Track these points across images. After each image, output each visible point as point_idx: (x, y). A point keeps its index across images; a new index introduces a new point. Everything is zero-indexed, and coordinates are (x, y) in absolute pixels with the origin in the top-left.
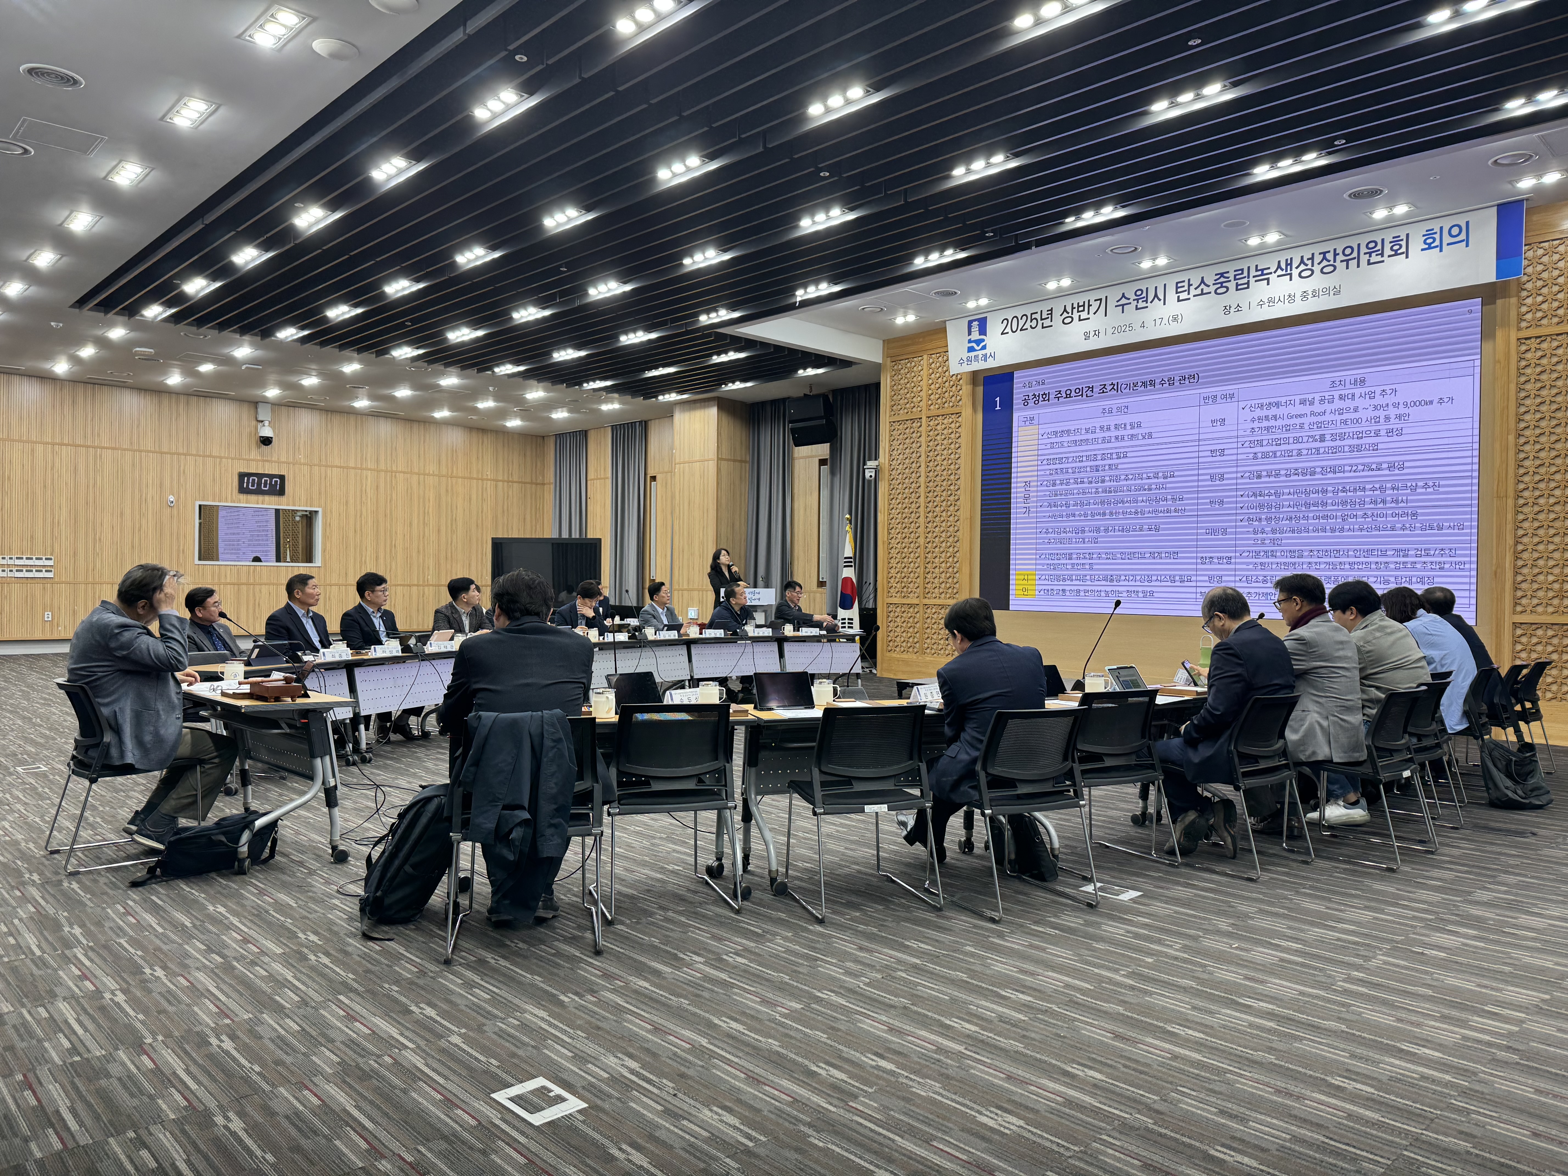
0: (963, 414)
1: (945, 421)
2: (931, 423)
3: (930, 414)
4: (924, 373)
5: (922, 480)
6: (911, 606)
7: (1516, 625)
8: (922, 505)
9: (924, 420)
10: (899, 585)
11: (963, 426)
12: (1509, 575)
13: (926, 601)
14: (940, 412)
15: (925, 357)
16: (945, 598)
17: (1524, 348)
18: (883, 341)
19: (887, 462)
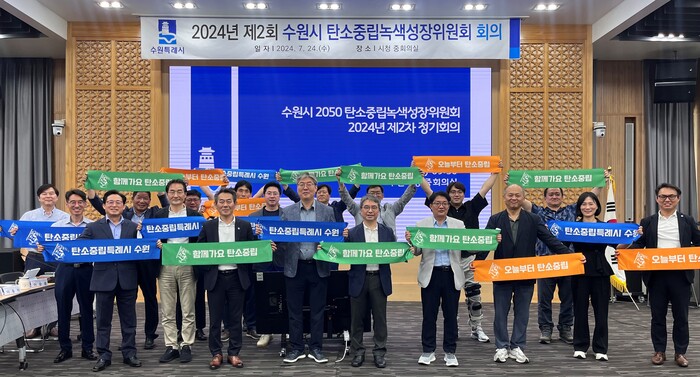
0: (152, 92)
1: (134, 96)
2: (120, 95)
3: (118, 88)
4: (114, 54)
8: (113, 160)
9: (113, 92)
11: (153, 102)
14: (130, 87)
15: (113, 42)
17: (512, 97)
18: (68, 22)
19: (74, 122)
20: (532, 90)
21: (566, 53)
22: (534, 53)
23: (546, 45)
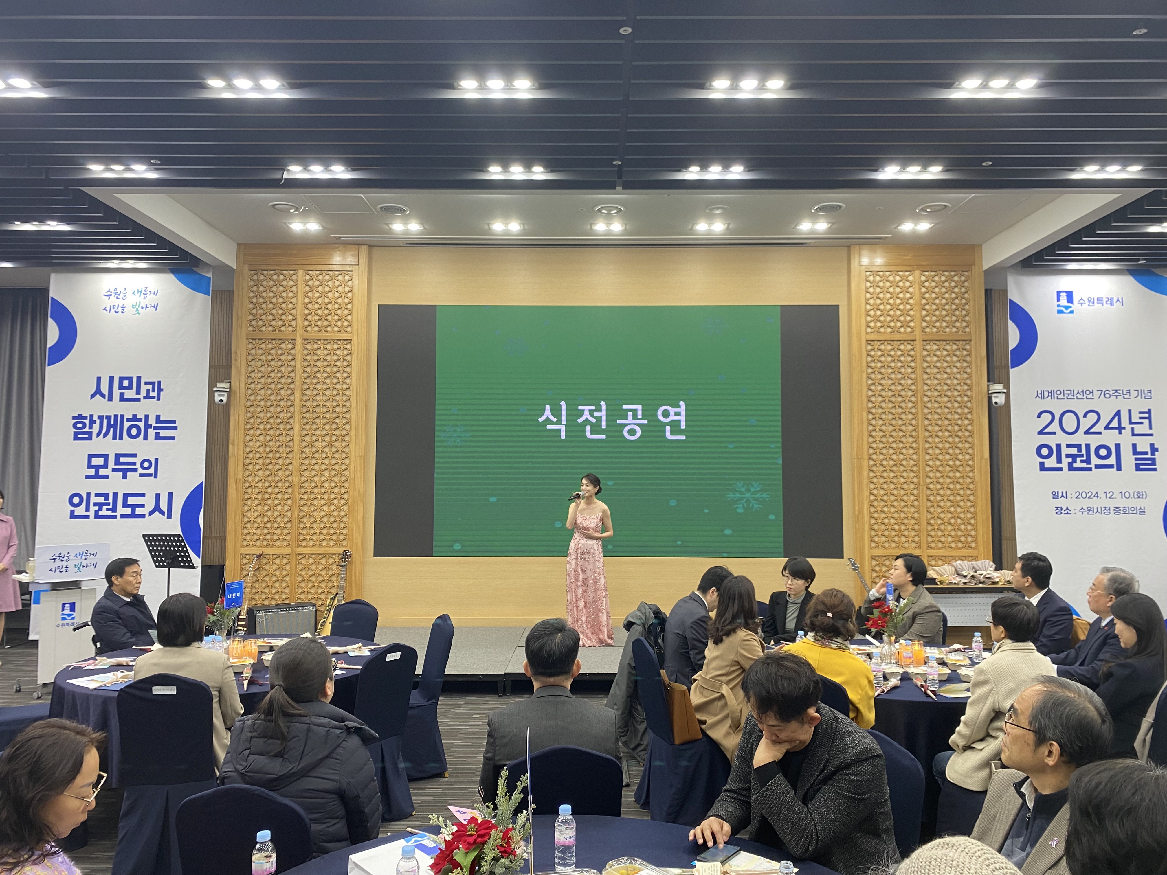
0: (355, 342)
1: (328, 346)
2: (309, 346)
3: (307, 335)
4: (301, 289)
5: (297, 409)
6: (278, 555)
7: (873, 558)
8: (297, 439)
9: (299, 341)
10: (259, 532)
11: (355, 355)
12: (866, 518)
13: (300, 550)
14: (323, 335)
15: (301, 272)
16: (328, 546)
17: (869, 347)
18: (238, 244)
19: (243, 385)
20: (898, 337)
21: (946, 284)
22: (901, 284)
23: (917, 272)
